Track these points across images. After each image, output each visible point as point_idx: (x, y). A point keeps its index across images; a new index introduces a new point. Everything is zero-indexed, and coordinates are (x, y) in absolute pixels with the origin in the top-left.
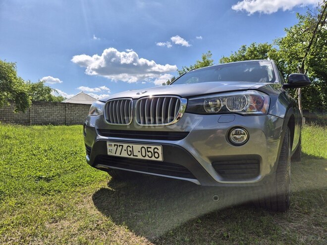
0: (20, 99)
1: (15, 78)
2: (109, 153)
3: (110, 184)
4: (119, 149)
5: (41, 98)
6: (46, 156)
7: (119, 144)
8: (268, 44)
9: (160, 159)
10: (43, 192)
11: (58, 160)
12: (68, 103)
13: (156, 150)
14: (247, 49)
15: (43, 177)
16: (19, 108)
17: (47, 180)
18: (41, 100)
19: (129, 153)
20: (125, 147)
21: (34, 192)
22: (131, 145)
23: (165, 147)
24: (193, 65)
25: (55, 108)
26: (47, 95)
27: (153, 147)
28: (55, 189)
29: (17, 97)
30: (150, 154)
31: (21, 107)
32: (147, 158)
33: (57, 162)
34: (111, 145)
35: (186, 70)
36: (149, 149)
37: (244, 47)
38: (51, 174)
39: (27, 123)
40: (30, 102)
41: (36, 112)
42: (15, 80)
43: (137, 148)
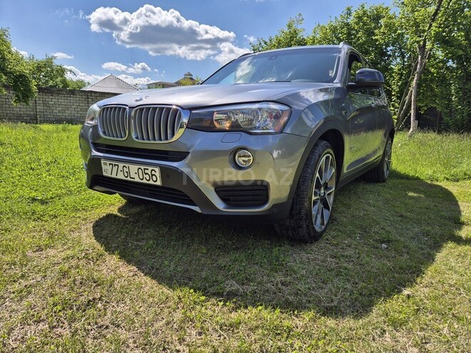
0: (19, 84)
1: (9, 52)
2: (104, 174)
3: (120, 210)
4: (115, 169)
5: (51, 83)
6: (48, 171)
7: (114, 163)
8: (385, 6)
9: (159, 183)
10: (36, 217)
11: (63, 177)
12: (91, 92)
13: (153, 173)
14: (354, 14)
15: (39, 198)
16: (19, 98)
17: (43, 202)
18: (51, 86)
19: (126, 175)
20: (120, 168)
21: (24, 217)
22: (127, 165)
23: (163, 169)
24: (273, 37)
25: (72, 99)
26: (59, 79)
27: (150, 169)
28: (51, 213)
29: (15, 82)
30: (147, 177)
31: (23, 97)
32: (144, 181)
33: (61, 180)
34: (105, 164)
35: (263, 44)
36: (146, 171)
37: (349, 9)
38: (50, 195)
39: (33, 120)
40: (35, 89)
41: (45, 104)
42: (9, 56)
43: (133, 169)
